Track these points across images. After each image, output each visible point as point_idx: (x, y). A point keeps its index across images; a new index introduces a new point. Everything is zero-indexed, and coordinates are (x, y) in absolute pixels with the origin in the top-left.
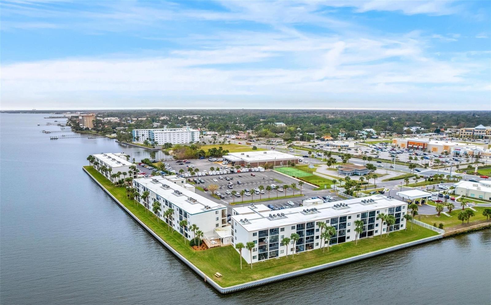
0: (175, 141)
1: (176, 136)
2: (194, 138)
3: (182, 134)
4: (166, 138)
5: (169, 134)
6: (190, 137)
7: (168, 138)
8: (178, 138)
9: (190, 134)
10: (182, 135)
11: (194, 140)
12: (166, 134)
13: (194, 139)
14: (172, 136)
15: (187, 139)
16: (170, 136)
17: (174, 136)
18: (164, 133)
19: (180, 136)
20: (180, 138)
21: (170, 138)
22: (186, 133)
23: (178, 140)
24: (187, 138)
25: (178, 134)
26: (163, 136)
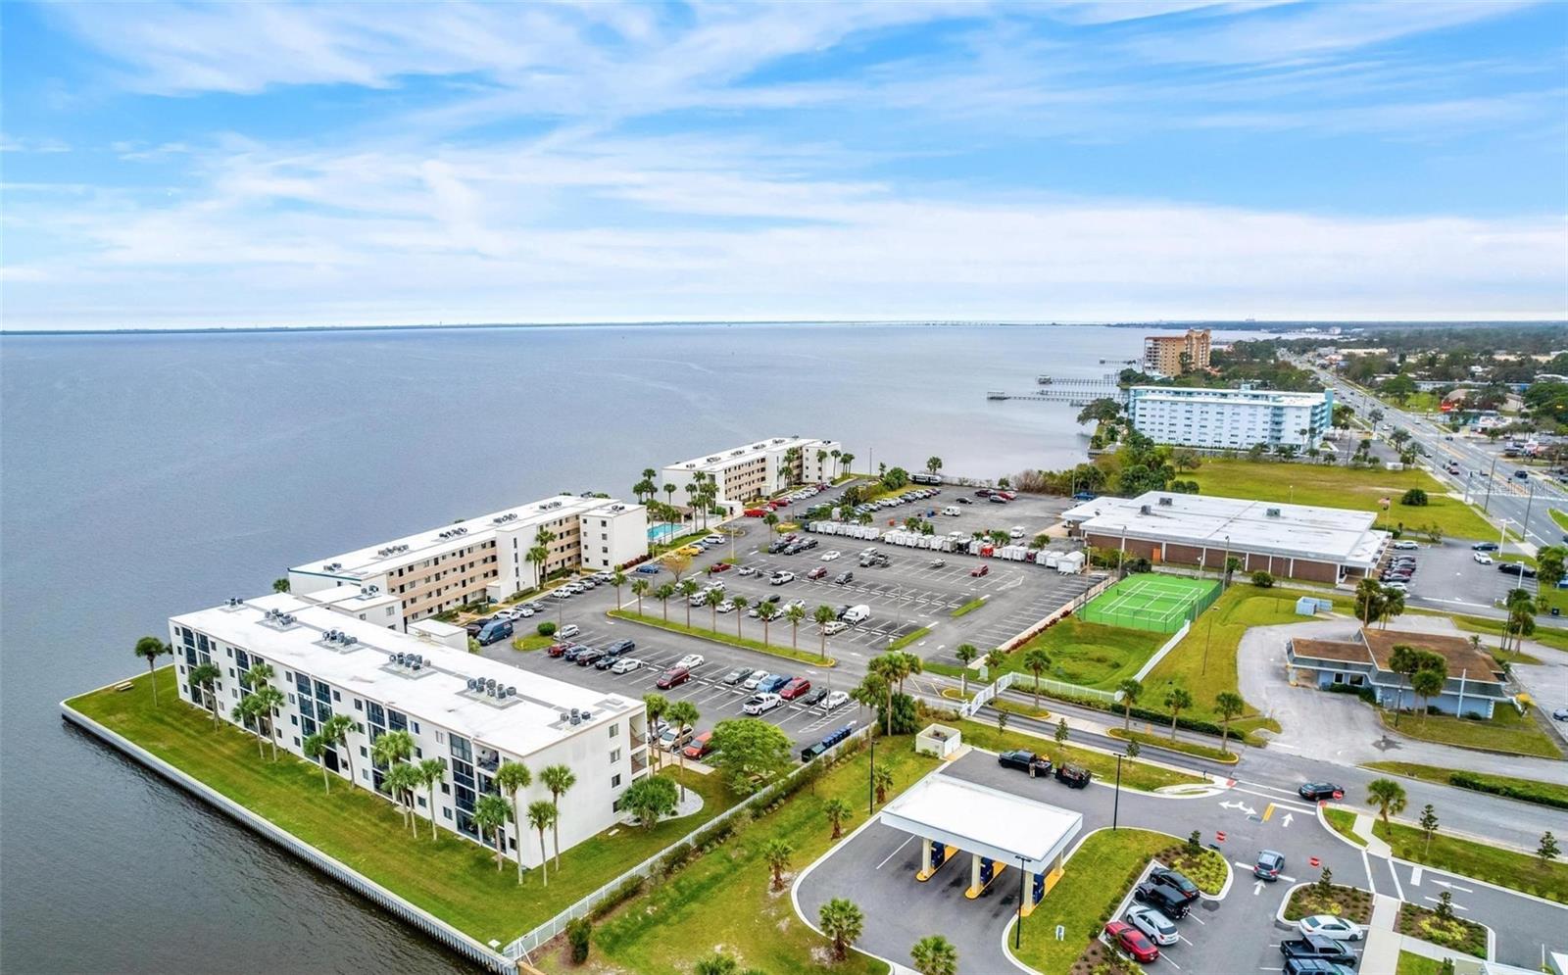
0: (1205, 434)
1: (1212, 416)
2: (1280, 431)
3: (1237, 410)
4: (1173, 421)
5: (1188, 408)
6: (1267, 426)
7: (1181, 422)
8: (1218, 424)
9: (1266, 415)
10: (1236, 417)
11: (1279, 439)
12: (1174, 407)
13: (1282, 433)
14: (1196, 417)
15: (1251, 433)
16: (1188, 415)
17: (1205, 416)
18: (1169, 404)
19: (1227, 418)
20: (1227, 425)
21: (1188, 422)
22: (1251, 411)
23: (1218, 431)
24: (1254, 429)
25: (1219, 410)
26: (1165, 413)
